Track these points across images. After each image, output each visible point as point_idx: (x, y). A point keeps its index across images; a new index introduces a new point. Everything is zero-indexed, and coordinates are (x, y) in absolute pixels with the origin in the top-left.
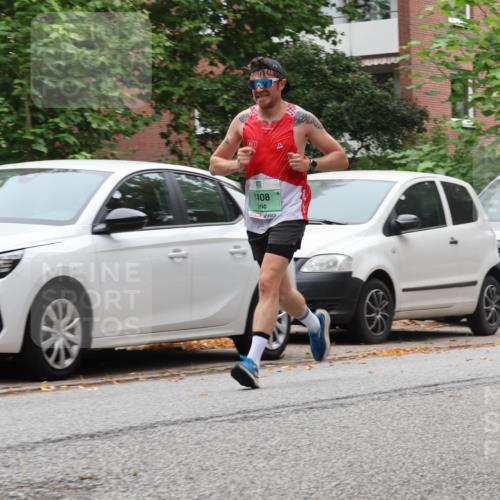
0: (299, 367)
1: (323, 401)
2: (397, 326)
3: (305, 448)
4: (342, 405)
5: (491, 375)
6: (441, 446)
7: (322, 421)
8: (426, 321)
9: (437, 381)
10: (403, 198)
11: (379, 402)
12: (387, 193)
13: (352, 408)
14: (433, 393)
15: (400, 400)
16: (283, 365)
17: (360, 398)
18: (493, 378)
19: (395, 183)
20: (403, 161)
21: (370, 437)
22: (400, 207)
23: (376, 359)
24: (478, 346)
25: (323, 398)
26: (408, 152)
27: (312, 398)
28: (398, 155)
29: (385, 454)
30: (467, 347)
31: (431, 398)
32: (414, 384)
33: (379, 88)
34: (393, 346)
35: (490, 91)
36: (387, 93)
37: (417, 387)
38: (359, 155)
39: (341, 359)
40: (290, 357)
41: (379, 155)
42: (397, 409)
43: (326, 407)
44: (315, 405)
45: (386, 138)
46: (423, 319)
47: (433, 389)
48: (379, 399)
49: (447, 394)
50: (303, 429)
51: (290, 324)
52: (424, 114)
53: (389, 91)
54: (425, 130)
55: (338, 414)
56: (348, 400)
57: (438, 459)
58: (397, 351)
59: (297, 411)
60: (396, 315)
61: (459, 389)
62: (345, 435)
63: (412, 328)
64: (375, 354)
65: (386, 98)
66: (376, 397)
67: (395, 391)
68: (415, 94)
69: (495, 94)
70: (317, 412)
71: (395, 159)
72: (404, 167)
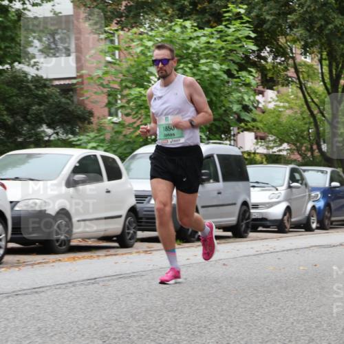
0: (12, 269)
1: (24, 290)
2: (74, 243)
3: (11, 320)
4: (36, 292)
5: (128, 272)
6: (95, 317)
7: (24, 303)
8: (92, 240)
9: (96, 276)
10: (77, 165)
11: (60, 290)
12: (68, 162)
13: (42, 294)
14: (93, 283)
15: (73, 289)
16: (3, 268)
17: (48, 288)
18: (129, 274)
19: (72, 155)
20: (78, 143)
21: (52, 312)
22: (76, 170)
23: (61, 263)
24: (123, 254)
25: (25, 288)
26: (82, 137)
27: (18, 289)
28: (75, 139)
29: (61, 322)
30: (115, 255)
31: (91, 287)
32: (82, 278)
33: (64, 97)
34: (72, 255)
35: (128, 102)
36: (69, 101)
37: (83, 280)
38: (52, 138)
39: (39, 263)
40: (7, 263)
41: (64, 138)
42: (70, 294)
43: (26, 294)
44: (20, 293)
45: (68, 128)
46: (89, 239)
47: (93, 281)
48: (60, 288)
49: (101, 284)
50: (11, 308)
51: (7, 242)
52: (91, 114)
53: (70, 99)
54: (92, 123)
55: (34, 298)
56: (41, 289)
57: (93, 325)
58: (74, 258)
59: (8, 297)
60: (74, 236)
61: (109, 281)
62: (36, 311)
63: (83, 244)
64: (60, 260)
65: (68, 104)
66: (58, 287)
67: (70, 283)
68: (86, 102)
69: (131, 104)
70: (20, 297)
71: (73, 141)
72: (79, 146)
